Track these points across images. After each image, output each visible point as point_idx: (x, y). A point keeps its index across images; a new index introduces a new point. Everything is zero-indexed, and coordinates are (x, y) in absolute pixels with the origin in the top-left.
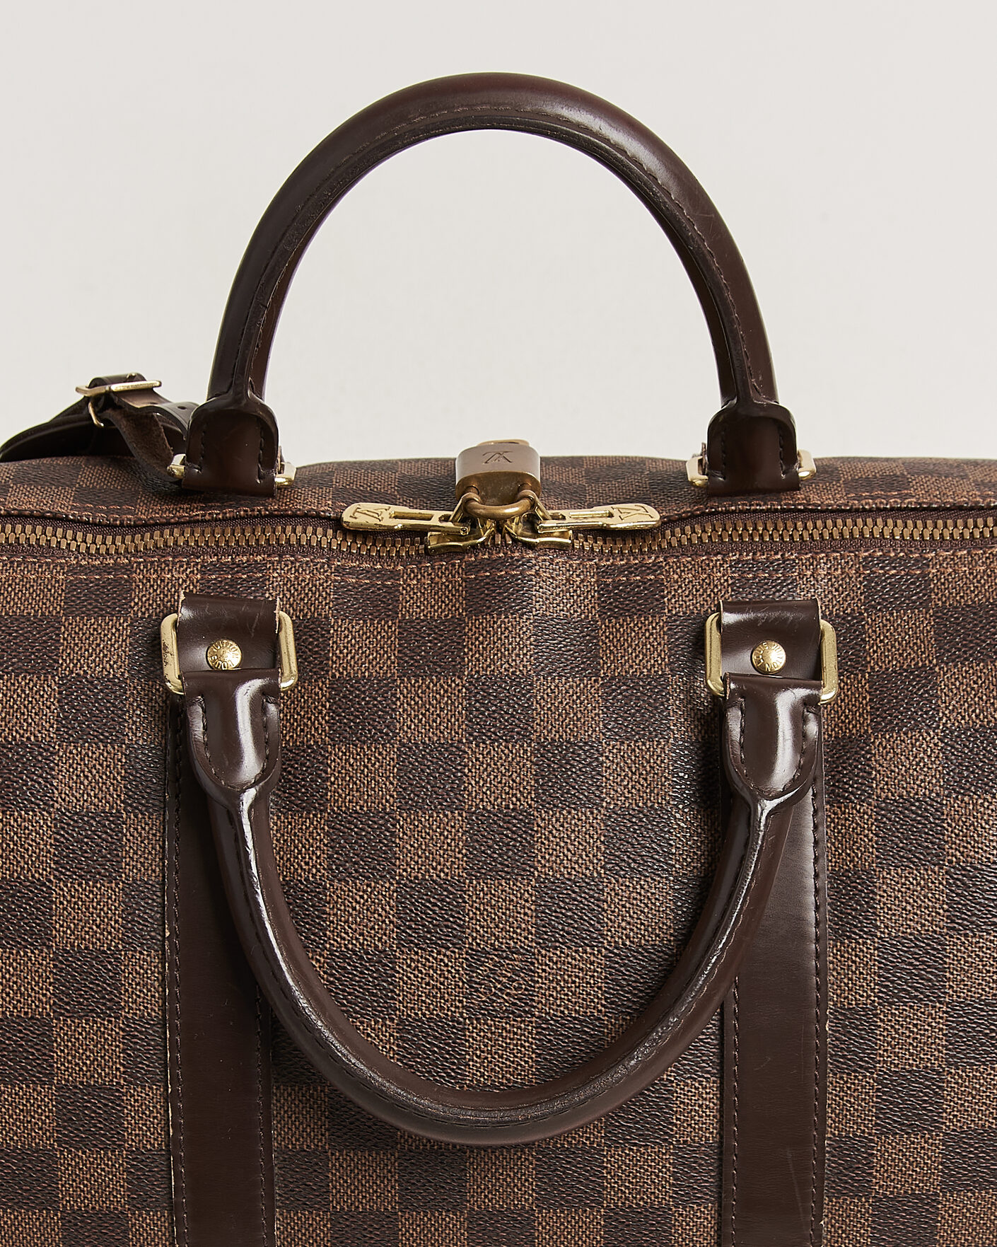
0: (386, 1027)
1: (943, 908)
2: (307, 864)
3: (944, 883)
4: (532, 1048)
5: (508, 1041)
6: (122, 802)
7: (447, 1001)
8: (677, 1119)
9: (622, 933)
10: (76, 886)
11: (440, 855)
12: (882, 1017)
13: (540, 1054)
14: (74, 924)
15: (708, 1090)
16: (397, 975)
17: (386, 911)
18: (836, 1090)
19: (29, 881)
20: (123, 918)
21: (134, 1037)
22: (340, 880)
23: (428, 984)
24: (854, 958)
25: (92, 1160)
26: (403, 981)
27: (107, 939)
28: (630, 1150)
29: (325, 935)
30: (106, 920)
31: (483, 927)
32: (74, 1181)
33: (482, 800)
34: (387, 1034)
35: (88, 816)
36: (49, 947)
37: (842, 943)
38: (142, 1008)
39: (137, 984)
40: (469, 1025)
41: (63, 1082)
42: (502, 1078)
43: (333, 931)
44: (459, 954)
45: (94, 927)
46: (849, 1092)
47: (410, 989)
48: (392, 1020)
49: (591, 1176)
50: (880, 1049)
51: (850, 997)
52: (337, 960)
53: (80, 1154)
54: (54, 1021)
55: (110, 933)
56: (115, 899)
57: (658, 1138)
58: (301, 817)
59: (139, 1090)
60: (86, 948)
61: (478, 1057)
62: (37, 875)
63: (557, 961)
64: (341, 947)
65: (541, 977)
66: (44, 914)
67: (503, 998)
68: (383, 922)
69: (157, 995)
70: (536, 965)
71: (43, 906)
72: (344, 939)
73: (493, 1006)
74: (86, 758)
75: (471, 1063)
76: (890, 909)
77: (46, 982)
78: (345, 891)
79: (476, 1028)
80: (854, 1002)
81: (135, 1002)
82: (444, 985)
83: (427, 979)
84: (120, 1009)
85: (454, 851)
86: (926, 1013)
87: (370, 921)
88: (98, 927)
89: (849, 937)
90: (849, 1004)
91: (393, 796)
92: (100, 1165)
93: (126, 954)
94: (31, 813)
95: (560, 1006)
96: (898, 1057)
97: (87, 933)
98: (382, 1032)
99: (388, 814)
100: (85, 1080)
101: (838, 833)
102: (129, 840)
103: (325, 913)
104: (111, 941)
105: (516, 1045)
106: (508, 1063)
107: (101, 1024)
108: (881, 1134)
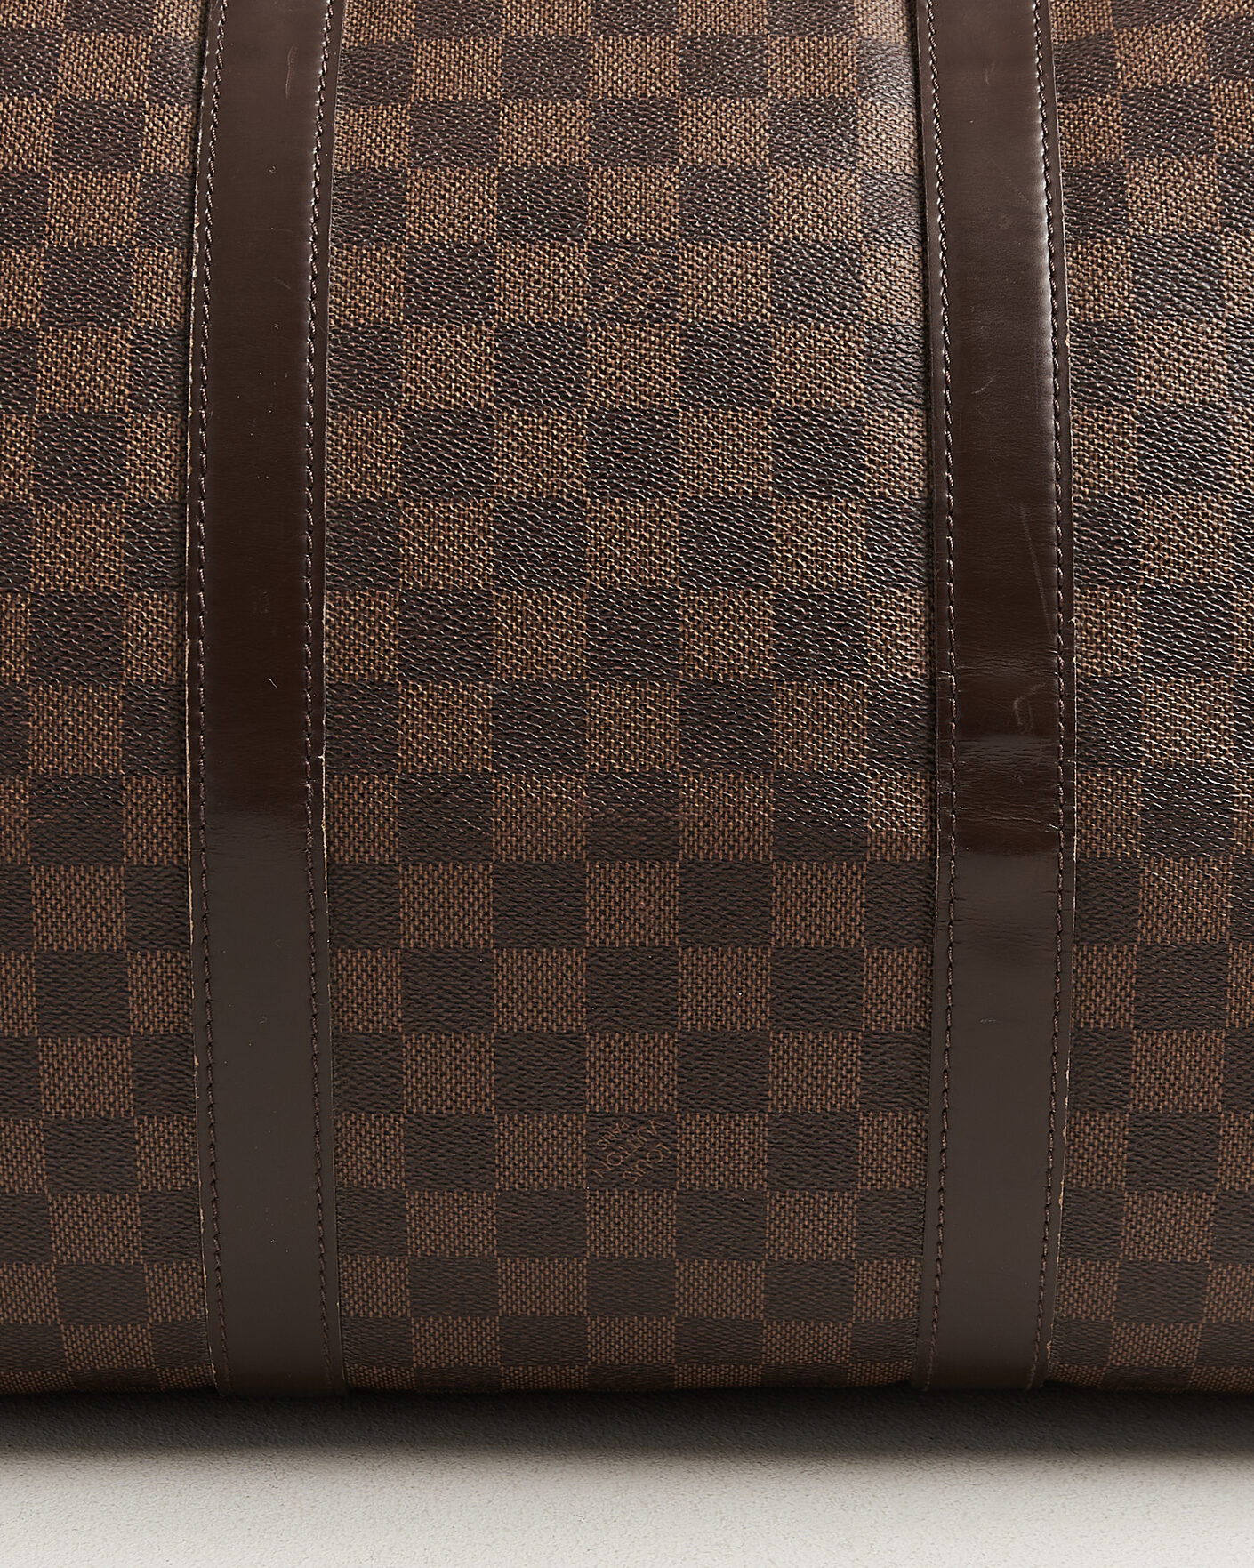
0: (481, 334)
1: (1215, 202)
2: (383, 152)
3: (1216, 172)
4: (675, 362)
5: (643, 352)
6: (144, 91)
7: (563, 302)
8: (871, 461)
9: (794, 227)
10: (80, 177)
11: (556, 142)
12: (1140, 333)
13: (685, 369)
14: (75, 219)
15: (911, 425)
16: (497, 271)
17: (484, 200)
18: (1083, 431)
19: (18, 172)
20: (138, 211)
21: (146, 350)
22: (425, 168)
23: (537, 282)
24: (1100, 261)
25: (78, 516)
26: (505, 278)
27: (117, 234)
28: (809, 503)
29: (404, 227)
30: (117, 213)
31: (611, 217)
32: (53, 548)
33: (611, 89)
34: (483, 343)
35: (101, 105)
36: (39, 246)
37: (1084, 245)
38: (158, 315)
39: (153, 287)
40: (591, 332)
41: (48, 410)
42: (635, 401)
43: (414, 222)
44: (579, 247)
45: (101, 221)
46: (1101, 433)
47: (514, 287)
48: (489, 325)
49: (755, 540)
50: (1140, 375)
51: (1096, 307)
52: (418, 254)
53: (64, 508)
54: (41, 332)
55: (121, 228)
56: (130, 191)
57: (845, 487)
58: (377, 109)
59: (149, 419)
60: (89, 245)
61: (604, 372)
62: (29, 166)
63: (707, 256)
64: (424, 239)
65: (687, 274)
66: (36, 208)
67: (636, 299)
68: (480, 211)
69: (179, 300)
70: (681, 260)
71: (35, 199)
72: (429, 230)
73: (623, 309)
74: (101, 47)
75: (594, 380)
76: (1145, 203)
77: (33, 286)
78: (431, 179)
79: (600, 336)
80: (1102, 315)
81: (149, 308)
82: (559, 283)
83: (537, 276)
84: (129, 317)
85: (574, 138)
86: (1200, 329)
87: (463, 211)
88: (106, 221)
89: (1092, 237)
90: (1095, 317)
91: (496, 85)
92: (90, 523)
93: (140, 251)
94: (26, 99)
95: (712, 309)
96: (1165, 386)
97: (91, 228)
98: (476, 340)
99: (489, 102)
100: (77, 406)
101: (1074, 128)
102: (152, 130)
103: (404, 201)
104: (122, 236)
105: (654, 357)
106: (643, 380)
107: (102, 334)
108: (1148, 492)
